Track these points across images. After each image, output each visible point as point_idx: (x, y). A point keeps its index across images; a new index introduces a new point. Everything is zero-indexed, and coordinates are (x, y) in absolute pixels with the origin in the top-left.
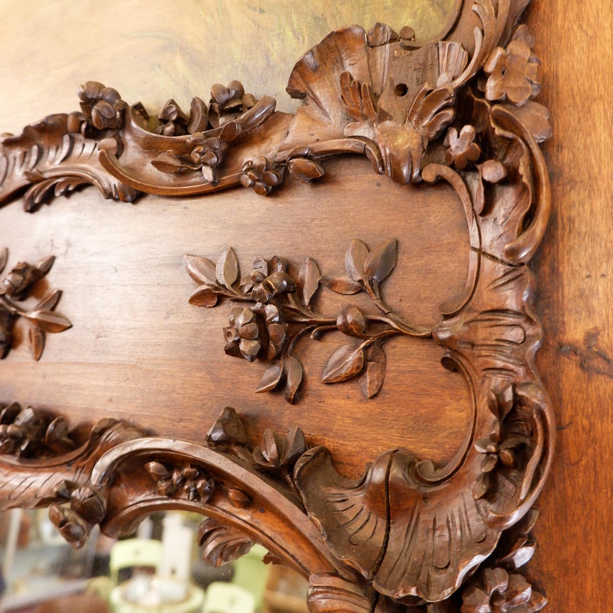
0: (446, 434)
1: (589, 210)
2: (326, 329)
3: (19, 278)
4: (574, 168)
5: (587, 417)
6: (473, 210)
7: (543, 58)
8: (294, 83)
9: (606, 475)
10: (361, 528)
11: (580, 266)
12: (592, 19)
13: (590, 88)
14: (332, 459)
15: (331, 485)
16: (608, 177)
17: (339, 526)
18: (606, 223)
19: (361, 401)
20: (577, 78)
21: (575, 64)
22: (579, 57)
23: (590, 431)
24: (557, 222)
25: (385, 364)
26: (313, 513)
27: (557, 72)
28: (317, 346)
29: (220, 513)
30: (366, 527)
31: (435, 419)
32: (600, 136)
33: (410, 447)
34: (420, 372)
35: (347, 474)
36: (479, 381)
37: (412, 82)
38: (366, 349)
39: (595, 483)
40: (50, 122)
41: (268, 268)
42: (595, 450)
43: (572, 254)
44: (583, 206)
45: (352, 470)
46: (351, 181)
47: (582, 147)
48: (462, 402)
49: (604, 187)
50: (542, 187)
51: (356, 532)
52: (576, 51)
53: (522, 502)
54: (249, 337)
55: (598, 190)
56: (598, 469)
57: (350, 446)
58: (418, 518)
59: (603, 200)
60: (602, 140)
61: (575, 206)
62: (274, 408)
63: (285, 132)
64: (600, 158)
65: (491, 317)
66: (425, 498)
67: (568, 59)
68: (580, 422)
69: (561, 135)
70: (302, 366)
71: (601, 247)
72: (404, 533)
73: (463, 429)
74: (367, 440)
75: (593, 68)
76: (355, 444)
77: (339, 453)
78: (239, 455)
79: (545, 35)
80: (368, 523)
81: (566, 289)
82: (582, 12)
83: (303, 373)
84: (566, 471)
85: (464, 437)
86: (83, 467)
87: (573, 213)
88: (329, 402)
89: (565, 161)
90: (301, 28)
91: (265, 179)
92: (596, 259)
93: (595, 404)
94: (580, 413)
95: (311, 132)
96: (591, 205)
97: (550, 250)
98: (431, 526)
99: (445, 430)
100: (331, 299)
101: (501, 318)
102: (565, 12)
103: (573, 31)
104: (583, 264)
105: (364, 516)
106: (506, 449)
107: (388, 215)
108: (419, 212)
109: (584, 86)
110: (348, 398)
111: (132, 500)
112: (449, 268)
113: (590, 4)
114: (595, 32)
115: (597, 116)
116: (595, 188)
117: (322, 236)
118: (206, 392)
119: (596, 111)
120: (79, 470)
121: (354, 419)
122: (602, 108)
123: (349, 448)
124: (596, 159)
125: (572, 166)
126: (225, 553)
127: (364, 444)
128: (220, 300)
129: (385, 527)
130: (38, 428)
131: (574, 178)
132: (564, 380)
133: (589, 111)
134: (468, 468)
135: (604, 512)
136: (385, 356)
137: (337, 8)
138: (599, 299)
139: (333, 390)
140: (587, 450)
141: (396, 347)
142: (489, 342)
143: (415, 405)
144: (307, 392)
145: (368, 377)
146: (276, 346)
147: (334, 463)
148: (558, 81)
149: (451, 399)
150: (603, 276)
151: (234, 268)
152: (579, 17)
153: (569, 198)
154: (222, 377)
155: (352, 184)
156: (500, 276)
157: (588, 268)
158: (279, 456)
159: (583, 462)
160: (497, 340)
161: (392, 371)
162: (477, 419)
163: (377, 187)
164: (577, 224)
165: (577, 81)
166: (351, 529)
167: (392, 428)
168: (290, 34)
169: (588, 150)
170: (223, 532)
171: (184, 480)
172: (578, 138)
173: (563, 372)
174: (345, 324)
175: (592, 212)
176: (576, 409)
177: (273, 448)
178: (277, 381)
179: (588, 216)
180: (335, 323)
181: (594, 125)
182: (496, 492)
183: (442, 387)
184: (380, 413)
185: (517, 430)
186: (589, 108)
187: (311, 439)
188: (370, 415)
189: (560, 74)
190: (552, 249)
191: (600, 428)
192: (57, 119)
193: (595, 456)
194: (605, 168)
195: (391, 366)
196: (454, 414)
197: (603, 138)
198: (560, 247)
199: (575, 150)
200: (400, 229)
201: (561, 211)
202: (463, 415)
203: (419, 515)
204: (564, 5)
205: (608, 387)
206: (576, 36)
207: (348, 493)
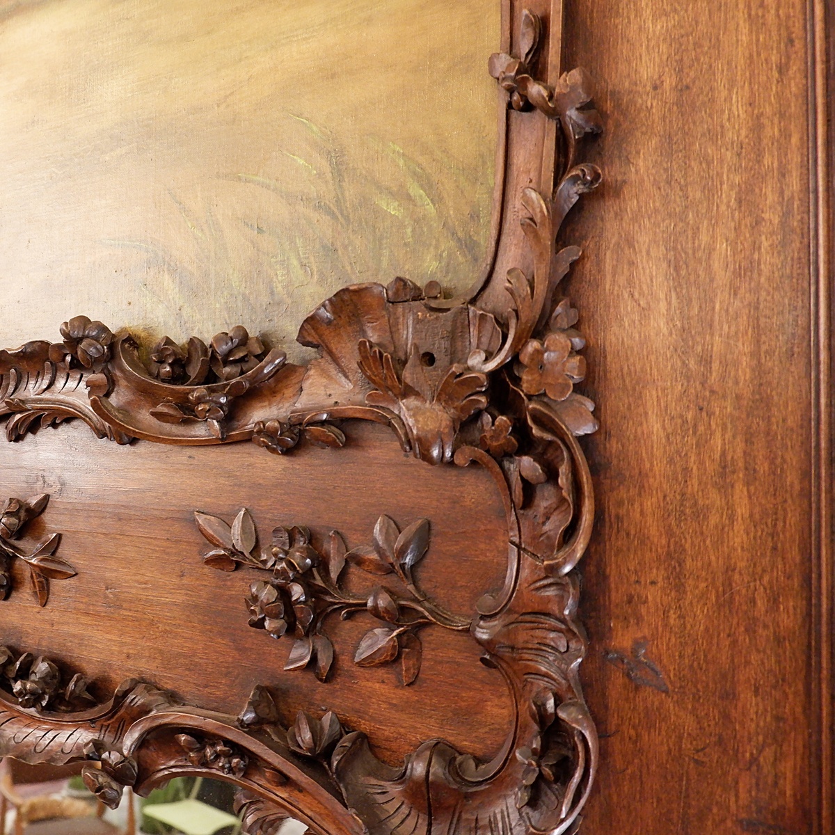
0: (487, 729)
1: (639, 510)
2: (355, 611)
3: (14, 520)
4: (623, 460)
5: (634, 727)
6: (512, 501)
7: (589, 327)
8: (305, 334)
9: (652, 786)
10: (402, 822)
11: (629, 570)
12: (645, 287)
13: (642, 370)
14: (369, 743)
15: (369, 775)
16: (660, 475)
17: (381, 821)
18: (658, 526)
19: (397, 687)
20: (627, 356)
21: (625, 339)
22: (630, 331)
23: (636, 742)
24: (604, 519)
25: (420, 653)
26: (354, 810)
27: (604, 347)
28: (348, 625)
29: (256, 787)
30: (407, 821)
31: (476, 714)
32: (653, 426)
33: (451, 739)
34: (458, 664)
35: (386, 759)
36: (520, 686)
37: (440, 352)
38: (399, 636)
39: (641, 793)
40: (29, 350)
41: (289, 539)
42: (641, 760)
43: (620, 556)
44: (632, 505)
45: (390, 756)
46: (375, 447)
47: (632, 437)
48: (503, 699)
49: (656, 486)
50: (584, 499)
51: (398, 826)
52: (627, 324)
53: (563, 821)
54: (275, 616)
55: (650, 488)
56: (644, 780)
57: (387, 731)
58: (460, 816)
59: (654, 500)
60: (655, 432)
61: (624, 504)
62: (304, 684)
63: (297, 386)
64: (652, 453)
65: (533, 619)
66: (468, 796)
67: (617, 332)
68: (626, 731)
69: (609, 422)
70: (332, 644)
71: (651, 551)
72: (446, 830)
73: (505, 727)
74: (405, 727)
75: (645, 346)
76: (393, 729)
77: (375, 737)
78: (273, 737)
79: (591, 300)
80: (410, 817)
81: (613, 594)
82: (633, 277)
83: (334, 651)
84: (611, 778)
85: (506, 735)
86: (108, 726)
87: (622, 512)
88: (363, 684)
89: (614, 451)
90: (308, 258)
91: (280, 442)
92: (645, 563)
93: (642, 715)
94: (627, 723)
95: (328, 393)
96: (641, 505)
97: (596, 548)
98: (473, 825)
99: (486, 726)
100: (359, 577)
101: (542, 620)
102: (614, 276)
103: (623, 299)
104: (632, 568)
105: (405, 810)
106: (547, 765)
107: (418, 491)
108: (452, 491)
109: (635, 366)
110: (383, 682)
111: (163, 764)
112: (486, 556)
113: (643, 268)
114: (648, 303)
115: (649, 404)
116: (646, 485)
117: (346, 506)
118: (230, 659)
119: (648, 397)
120: (104, 729)
121: (390, 704)
122: (655, 396)
123: (386, 733)
124: (647, 453)
125: (621, 458)
126: (265, 826)
127: (402, 730)
128: (238, 566)
129: (427, 823)
130: (55, 681)
131: (623, 472)
132: (610, 687)
133: (640, 397)
134: (510, 771)
135: (650, 821)
136: (421, 644)
137: (349, 238)
138: (648, 608)
139: (366, 673)
140: (633, 760)
141: (432, 635)
142: (530, 646)
143: (454, 697)
144: (339, 672)
145: (403, 665)
146: (303, 627)
147: (372, 747)
148: (605, 357)
149: (492, 694)
150: (653, 583)
151: (251, 532)
152: (630, 282)
153: (617, 494)
154: (247, 646)
155: (377, 451)
156: (541, 577)
157: (636, 572)
158: (315, 744)
159: (629, 771)
160: (539, 644)
161: (428, 660)
162: (519, 724)
163: (405, 458)
164: (626, 524)
165: (628, 360)
166: (392, 823)
167: (430, 717)
168: (295, 262)
169: (639, 442)
170: (261, 805)
171: (218, 756)
172: (628, 427)
173: (609, 679)
174: (375, 607)
175: (642, 512)
176: (622, 718)
177: (308, 736)
178: (306, 661)
179: (638, 515)
180: (365, 604)
181: (646, 413)
182: (538, 800)
183: (482, 682)
184: (418, 701)
185: (559, 740)
186: (641, 393)
187: (346, 720)
188: (406, 702)
189: (608, 349)
190: (598, 549)
191: (647, 739)
192: (36, 346)
193: (642, 766)
194: (657, 464)
195: (427, 653)
196: (496, 711)
197: (655, 430)
198: (608, 547)
199: (624, 441)
200: (432, 508)
201: (609, 508)
202: (505, 712)
203: (460, 813)
204: (613, 266)
205: (655, 699)
206: (627, 306)
207: (388, 785)
